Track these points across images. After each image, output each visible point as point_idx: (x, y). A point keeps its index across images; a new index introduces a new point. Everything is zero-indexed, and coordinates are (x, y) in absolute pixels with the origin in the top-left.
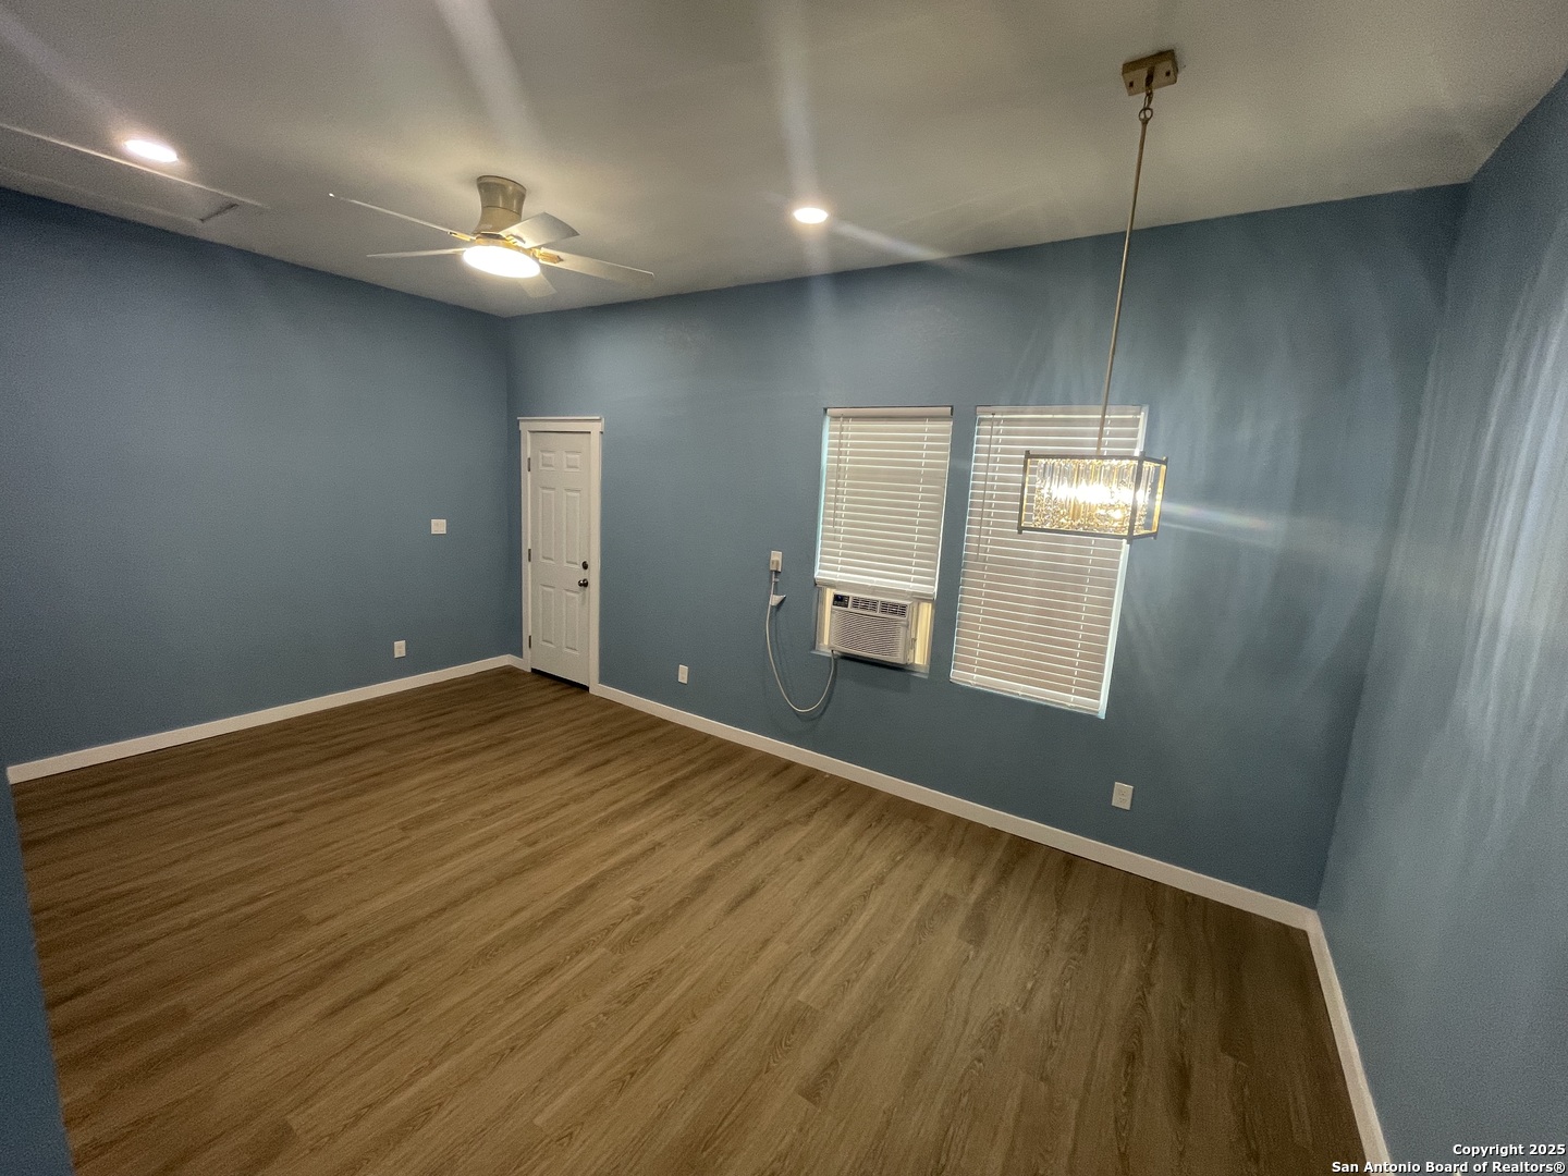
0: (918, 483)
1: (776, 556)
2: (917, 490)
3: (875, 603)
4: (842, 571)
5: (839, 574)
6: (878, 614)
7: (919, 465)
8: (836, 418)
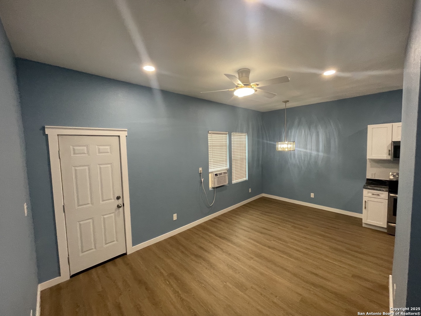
0: (223, 147)
1: (200, 169)
2: (223, 148)
3: (222, 173)
4: (213, 168)
5: (212, 169)
6: (218, 176)
7: (223, 143)
8: (210, 133)
